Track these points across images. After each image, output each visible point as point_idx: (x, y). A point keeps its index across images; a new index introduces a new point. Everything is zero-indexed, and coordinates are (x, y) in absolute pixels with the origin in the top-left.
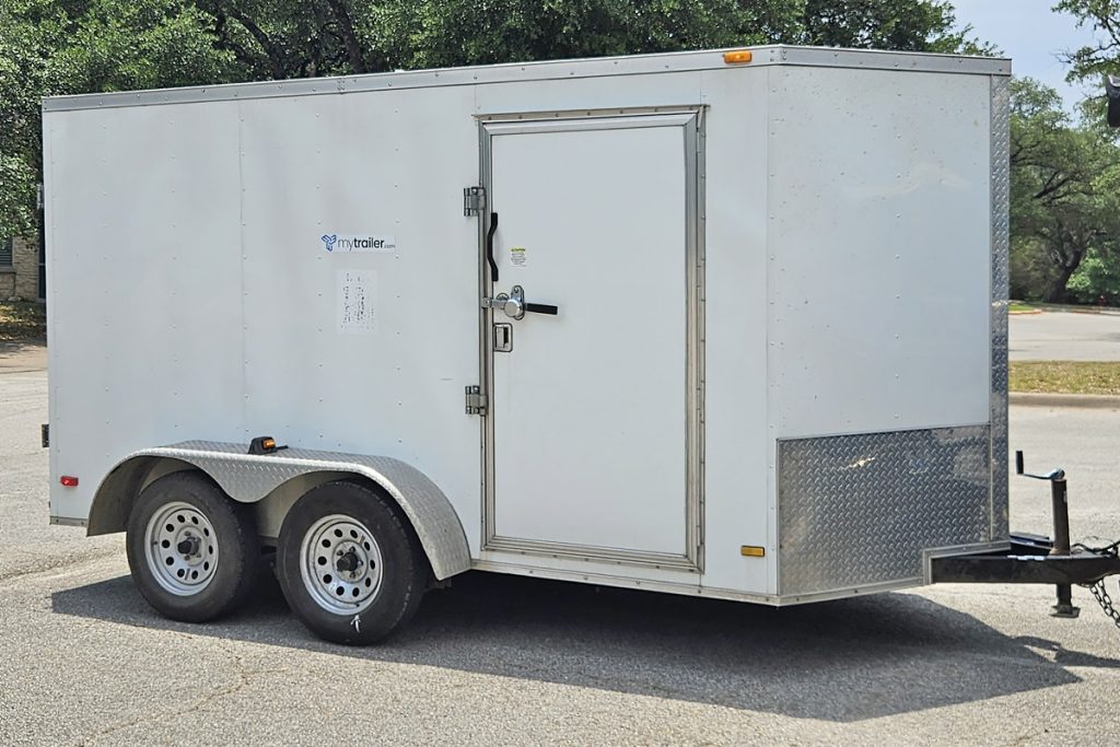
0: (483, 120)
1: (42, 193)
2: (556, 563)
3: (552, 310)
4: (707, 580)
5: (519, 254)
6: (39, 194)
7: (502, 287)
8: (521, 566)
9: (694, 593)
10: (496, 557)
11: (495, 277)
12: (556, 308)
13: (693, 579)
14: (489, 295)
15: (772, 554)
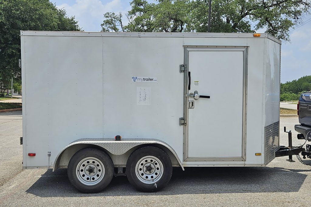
0: (185, 47)
1: (21, 62)
2: (205, 163)
3: (209, 97)
4: (246, 163)
5: (197, 83)
6: (20, 62)
7: (192, 91)
8: (195, 165)
9: (243, 166)
10: (187, 163)
11: (189, 89)
12: (210, 97)
13: (243, 162)
14: (187, 93)
15: (263, 155)
